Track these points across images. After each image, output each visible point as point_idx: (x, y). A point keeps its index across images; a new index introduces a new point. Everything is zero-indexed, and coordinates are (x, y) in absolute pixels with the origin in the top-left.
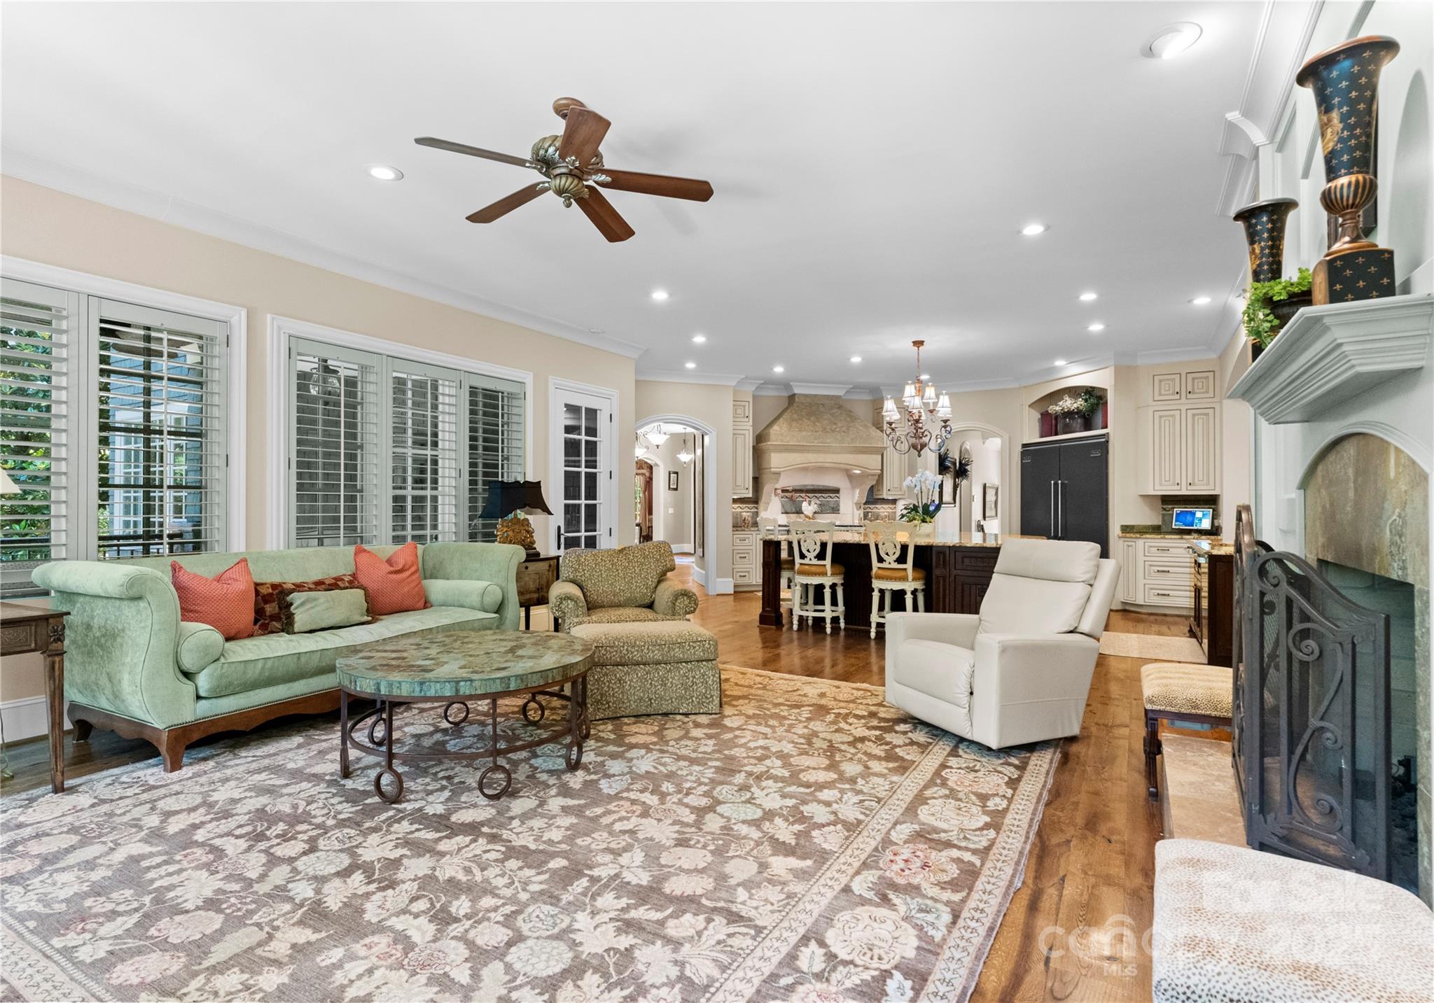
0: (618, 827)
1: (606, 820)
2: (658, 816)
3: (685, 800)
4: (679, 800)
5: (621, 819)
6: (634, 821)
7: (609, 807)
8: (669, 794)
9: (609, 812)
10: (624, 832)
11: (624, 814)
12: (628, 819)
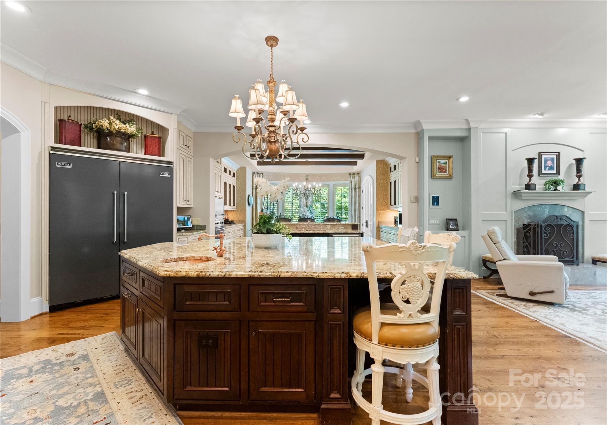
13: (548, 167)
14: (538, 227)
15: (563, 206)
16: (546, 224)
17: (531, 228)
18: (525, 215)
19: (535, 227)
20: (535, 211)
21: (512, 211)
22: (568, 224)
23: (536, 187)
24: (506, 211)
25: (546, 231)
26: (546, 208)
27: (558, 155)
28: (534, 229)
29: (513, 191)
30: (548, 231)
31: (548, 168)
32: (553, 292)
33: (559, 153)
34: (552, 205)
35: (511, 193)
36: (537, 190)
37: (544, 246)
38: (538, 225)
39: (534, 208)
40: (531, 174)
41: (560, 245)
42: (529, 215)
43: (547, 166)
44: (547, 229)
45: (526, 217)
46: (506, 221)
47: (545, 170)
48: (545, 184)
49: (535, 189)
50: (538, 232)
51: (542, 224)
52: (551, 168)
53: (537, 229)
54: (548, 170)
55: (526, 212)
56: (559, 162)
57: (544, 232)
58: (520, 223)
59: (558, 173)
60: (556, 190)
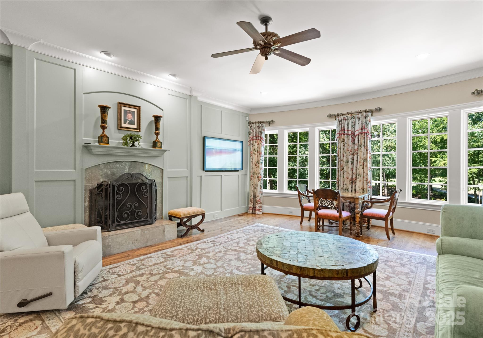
0: (247, 264)
1: (250, 266)
2: (235, 266)
3: (224, 270)
4: (226, 270)
5: (246, 266)
6: (242, 266)
7: (249, 270)
8: (229, 273)
9: (248, 268)
10: (245, 263)
11: (244, 267)
12: (243, 266)
13: (129, 120)
14: (110, 187)
15: (144, 164)
16: (119, 183)
17: (103, 188)
18: (101, 173)
19: (107, 187)
20: (113, 168)
21: (82, 169)
22: (144, 182)
23: (110, 141)
24: (75, 169)
25: (119, 191)
26: (126, 165)
27: (139, 108)
28: (106, 189)
29: (83, 144)
30: (121, 191)
31: (128, 122)
32: (50, 294)
33: (139, 107)
34: (133, 163)
35: (81, 146)
36: (111, 144)
37: (117, 209)
38: (110, 184)
39: (111, 165)
40: (104, 125)
41: (134, 205)
42: (105, 174)
43: (127, 120)
44: (121, 189)
45: (102, 175)
46: (74, 181)
47: (125, 123)
48: (123, 139)
49: (108, 143)
50: (110, 193)
51: (115, 184)
52: (131, 123)
53: (109, 189)
54: (128, 124)
55: (101, 170)
56: (140, 118)
57: (117, 192)
58: (94, 183)
59: (139, 128)
60: (133, 145)
